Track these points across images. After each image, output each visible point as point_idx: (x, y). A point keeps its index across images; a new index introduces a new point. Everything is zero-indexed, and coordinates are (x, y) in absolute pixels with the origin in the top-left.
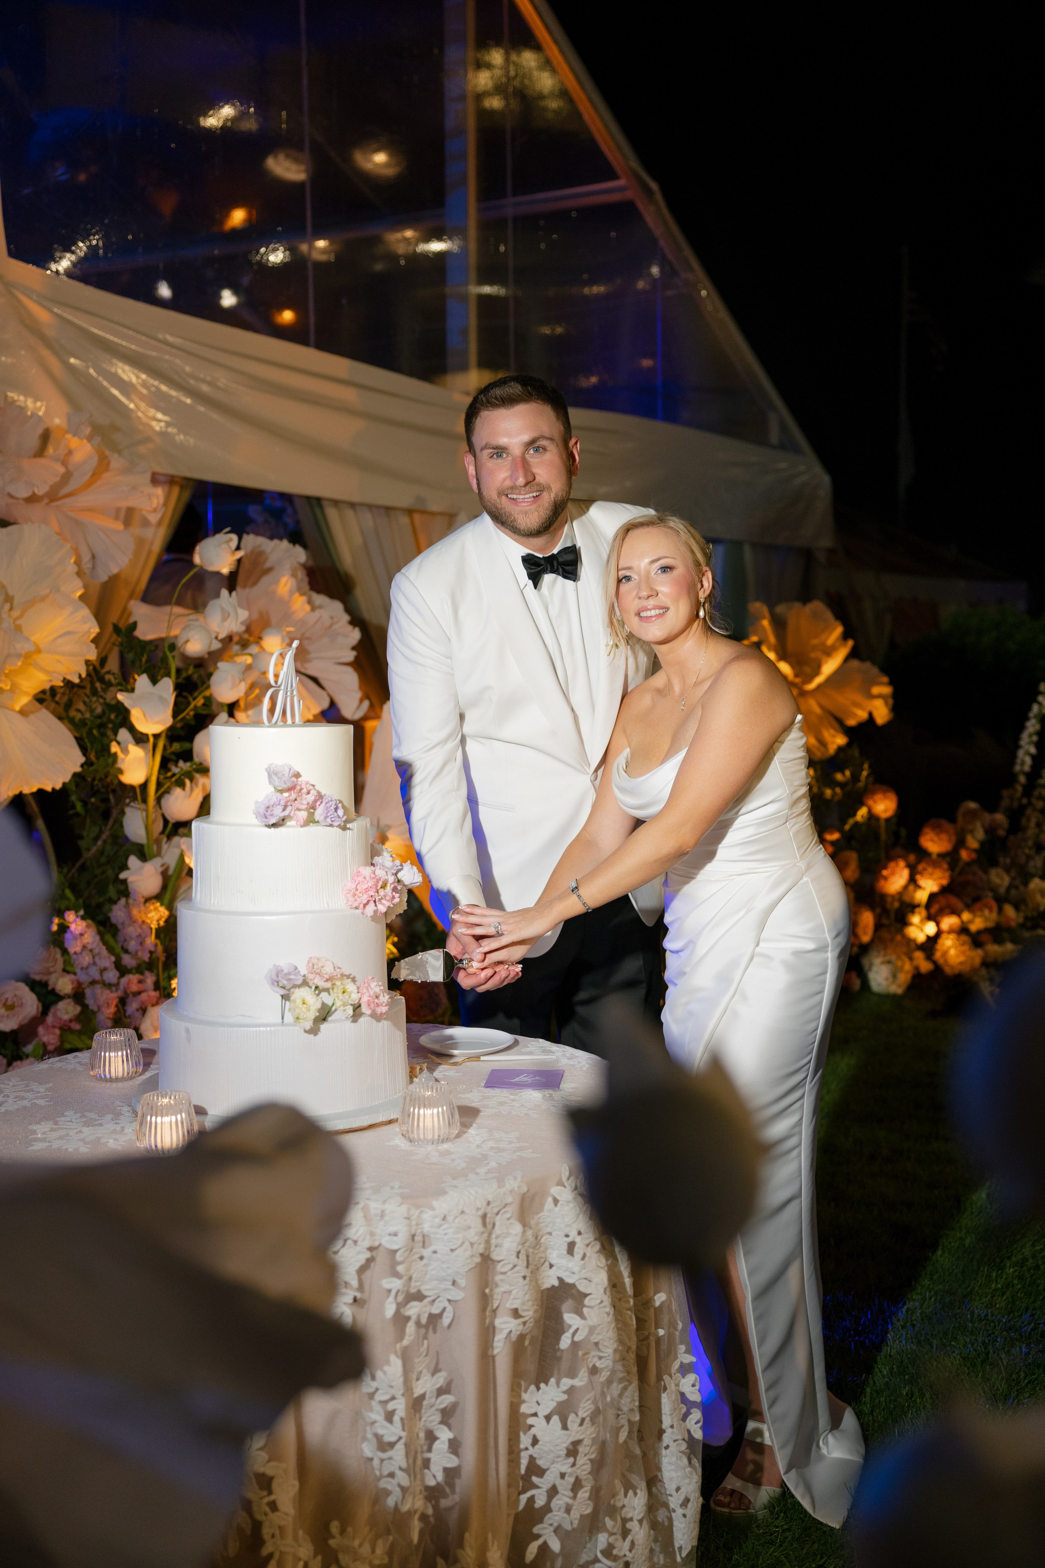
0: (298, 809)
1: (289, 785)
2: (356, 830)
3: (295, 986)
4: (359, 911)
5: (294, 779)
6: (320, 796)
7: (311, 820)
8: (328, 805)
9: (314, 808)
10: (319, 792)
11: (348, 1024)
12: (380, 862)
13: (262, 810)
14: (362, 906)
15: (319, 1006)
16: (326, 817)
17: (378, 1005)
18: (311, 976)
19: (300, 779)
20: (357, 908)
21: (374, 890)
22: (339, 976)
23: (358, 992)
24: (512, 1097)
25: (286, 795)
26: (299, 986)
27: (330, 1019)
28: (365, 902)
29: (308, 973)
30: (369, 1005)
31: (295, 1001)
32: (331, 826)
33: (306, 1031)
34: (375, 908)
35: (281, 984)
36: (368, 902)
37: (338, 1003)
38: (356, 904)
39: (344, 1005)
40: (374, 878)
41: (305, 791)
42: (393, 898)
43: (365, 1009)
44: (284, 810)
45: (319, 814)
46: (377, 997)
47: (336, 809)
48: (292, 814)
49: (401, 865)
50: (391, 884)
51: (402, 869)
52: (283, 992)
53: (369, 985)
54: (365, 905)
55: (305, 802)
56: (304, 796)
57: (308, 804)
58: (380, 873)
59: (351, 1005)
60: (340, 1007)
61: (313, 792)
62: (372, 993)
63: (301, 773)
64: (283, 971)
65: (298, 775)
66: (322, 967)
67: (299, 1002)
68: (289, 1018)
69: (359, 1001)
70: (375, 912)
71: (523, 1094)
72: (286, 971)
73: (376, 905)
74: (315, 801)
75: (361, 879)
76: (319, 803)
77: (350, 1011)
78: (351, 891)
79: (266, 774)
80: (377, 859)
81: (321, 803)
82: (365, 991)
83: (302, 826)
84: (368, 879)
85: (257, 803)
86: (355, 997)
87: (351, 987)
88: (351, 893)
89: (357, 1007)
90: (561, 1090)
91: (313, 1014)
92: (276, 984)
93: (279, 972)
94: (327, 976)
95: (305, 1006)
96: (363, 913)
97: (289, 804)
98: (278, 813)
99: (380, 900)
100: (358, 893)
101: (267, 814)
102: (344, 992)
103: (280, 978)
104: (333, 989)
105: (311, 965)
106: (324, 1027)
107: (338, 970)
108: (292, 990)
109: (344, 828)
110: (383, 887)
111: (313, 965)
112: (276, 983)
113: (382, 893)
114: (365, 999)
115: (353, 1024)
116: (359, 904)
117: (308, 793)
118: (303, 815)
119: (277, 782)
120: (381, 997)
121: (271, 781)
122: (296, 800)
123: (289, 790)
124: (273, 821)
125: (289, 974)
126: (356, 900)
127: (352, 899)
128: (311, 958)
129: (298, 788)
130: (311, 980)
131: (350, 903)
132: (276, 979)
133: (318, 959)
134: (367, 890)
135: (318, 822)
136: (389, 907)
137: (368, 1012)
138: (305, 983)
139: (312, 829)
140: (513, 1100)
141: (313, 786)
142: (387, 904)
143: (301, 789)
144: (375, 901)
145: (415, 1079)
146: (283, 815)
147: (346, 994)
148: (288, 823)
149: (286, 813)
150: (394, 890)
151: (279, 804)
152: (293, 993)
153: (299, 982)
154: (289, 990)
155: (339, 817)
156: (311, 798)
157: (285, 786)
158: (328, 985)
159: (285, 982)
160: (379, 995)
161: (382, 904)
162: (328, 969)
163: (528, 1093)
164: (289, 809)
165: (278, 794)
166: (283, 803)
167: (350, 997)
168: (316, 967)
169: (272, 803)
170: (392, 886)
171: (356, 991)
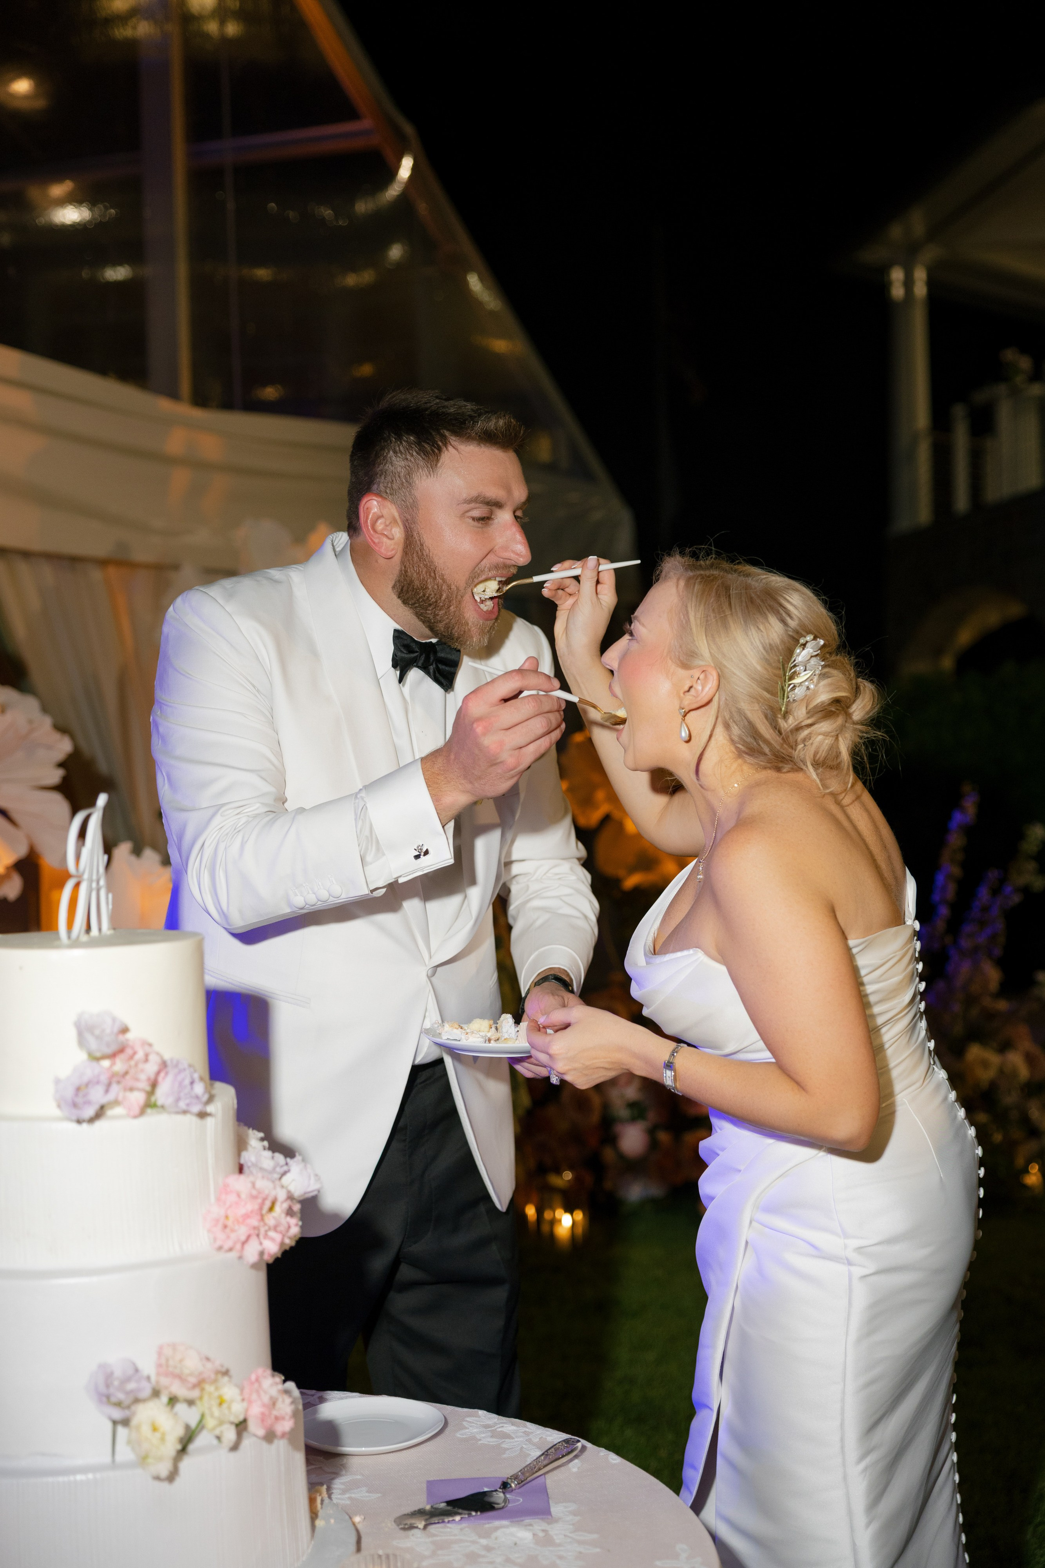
0: (131, 1089)
1: (113, 1048)
2: (220, 1115)
3: (137, 1401)
4: (233, 1255)
5: (121, 1038)
6: (164, 1065)
7: (149, 1105)
8: (180, 1078)
9: (154, 1085)
10: (161, 1057)
11: (223, 1452)
12: (253, 1159)
13: (69, 1093)
14: (238, 1246)
15: (180, 1432)
16: (178, 1100)
17: (277, 1418)
18: (164, 1381)
19: (129, 1036)
20: (231, 1250)
21: (259, 1217)
22: (213, 1376)
23: (243, 1400)
24: (484, 1542)
25: (106, 1063)
26: (144, 1401)
27: (191, 1447)
28: (243, 1238)
29: (158, 1374)
30: (263, 1421)
31: (138, 1428)
32: (185, 1112)
33: (157, 1478)
34: (259, 1248)
35: (113, 1399)
36: (249, 1237)
37: (210, 1422)
38: (228, 1244)
39: (221, 1423)
40: (254, 1197)
41: (140, 1055)
42: (289, 1227)
43: (256, 1428)
44: (107, 1091)
45: (162, 1094)
46: (274, 1404)
47: (192, 1083)
48: (120, 1098)
49: (287, 1164)
50: (282, 1203)
51: (289, 1171)
52: (117, 1414)
53: (260, 1385)
54: (244, 1243)
55: (143, 1077)
56: (141, 1066)
57: (149, 1079)
58: (263, 1184)
59: (232, 1423)
60: (214, 1429)
61: (153, 1058)
62: (266, 1399)
63: (131, 1025)
64: (112, 1373)
65: (125, 1030)
66: (181, 1361)
67: (146, 1430)
68: (125, 1453)
69: (246, 1414)
70: (262, 1253)
71: (499, 1533)
72: (118, 1373)
73: (261, 1244)
74: (158, 1073)
75: (232, 1198)
76: (162, 1075)
77: (230, 1435)
78: (217, 1221)
79: (73, 1033)
80: (248, 1157)
81: (167, 1073)
82: (254, 1396)
83: (135, 1117)
84: (243, 1196)
85: (57, 1081)
86: (237, 1410)
87: (229, 1391)
88: (220, 1226)
89: (241, 1426)
90: (556, 1521)
91: (171, 1446)
92: (104, 1399)
93: (109, 1377)
94: (193, 1380)
95: (158, 1435)
96: (240, 1258)
97: (115, 1079)
98: (97, 1096)
99: (266, 1231)
100: (229, 1223)
101: (79, 1100)
102: (220, 1404)
103: (112, 1390)
104: (201, 1398)
105: (163, 1361)
106: (185, 1464)
107: (209, 1365)
108: (133, 1408)
109: (202, 1115)
110: (271, 1209)
111: (167, 1360)
112: (106, 1399)
113: (270, 1220)
114: (256, 1410)
115: (233, 1455)
116: (235, 1243)
117: (146, 1060)
118: (138, 1098)
119: (93, 1044)
120: (279, 1404)
121: (82, 1042)
122: (126, 1073)
123: (113, 1056)
124: (90, 1112)
125: (128, 1379)
126: (228, 1237)
127: (221, 1236)
128: (161, 1348)
129: (129, 1051)
130: (166, 1388)
131: (219, 1243)
132: (102, 1388)
133: (174, 1346)
134: (246, 1216)
135: (163, 1107)
136: (282, 1244)
137: (261, 1432)
138: (156, 1393)
139: (152, 1119)
140: (488, 1549)
141: (150, 1045)
142: (278, 1237)
143: (135, 1053)
144: (258, 1235)
145: (319, 1523)
146: (104, 1100)
147: (225, 1406)
148: (110, 1113)
149: (111, 1096)
150: (290, 1212)
151: (98, 1083)
152: (134, 1414)
153: (147, 1392)
154: (128, 1407)
155: (197, 1097)
156: (151, 1068)
157: (109, 1051)
158: (195, 1394)
159: (121, 1396)
160: (277, 1399)
161: (273, 1240)
162: (192, 1364)
163: (508, 1531)
164: (115, 1089)
165: (94, 1064)
166: (104, 1078)
167: (229, 1408)
168: (171, 1362)
169: (85, 1079)
170: (285, 1206)
171: (239, 1398)
